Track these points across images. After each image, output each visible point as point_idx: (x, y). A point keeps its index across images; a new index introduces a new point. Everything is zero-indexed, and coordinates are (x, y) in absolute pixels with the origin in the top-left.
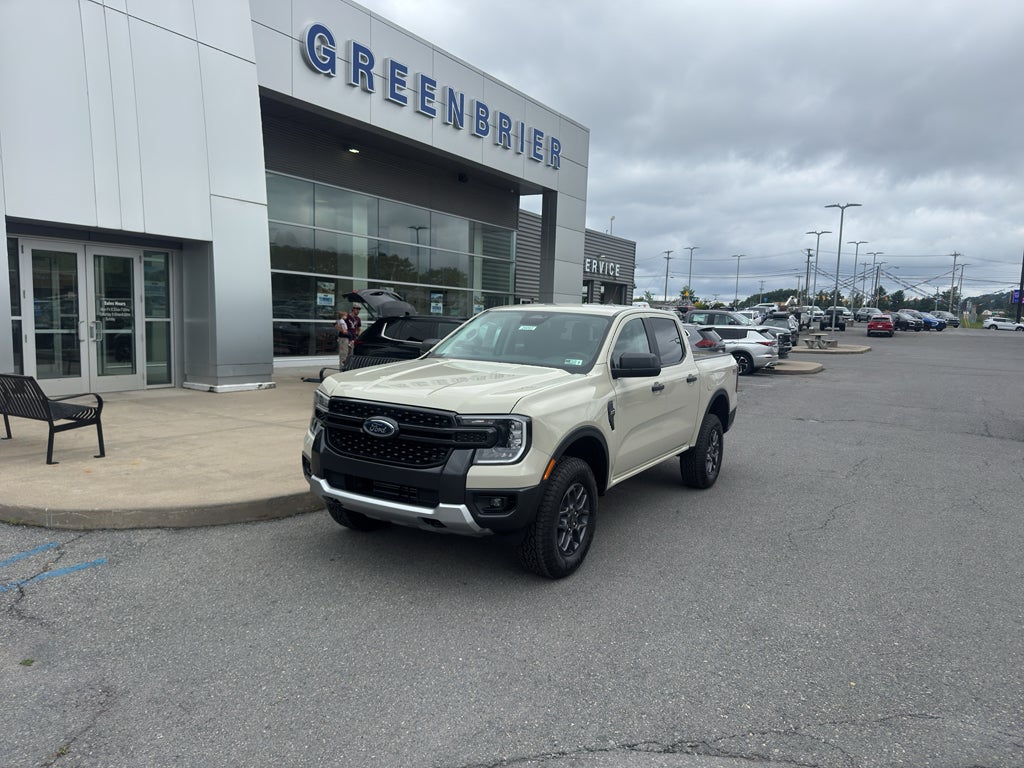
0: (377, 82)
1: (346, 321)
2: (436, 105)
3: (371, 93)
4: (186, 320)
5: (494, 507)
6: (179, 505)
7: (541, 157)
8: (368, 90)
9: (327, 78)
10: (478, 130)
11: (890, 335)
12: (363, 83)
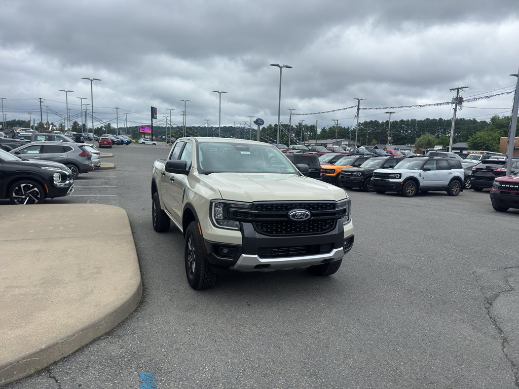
11: (111, 147)
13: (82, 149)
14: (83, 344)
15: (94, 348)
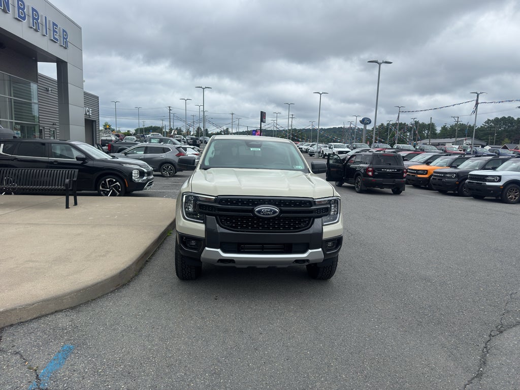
5: (330, 247)
7: (57, 40)
10: (19, 16)
13: (178, 150)
14: (43, 313)
15: (49, 318)
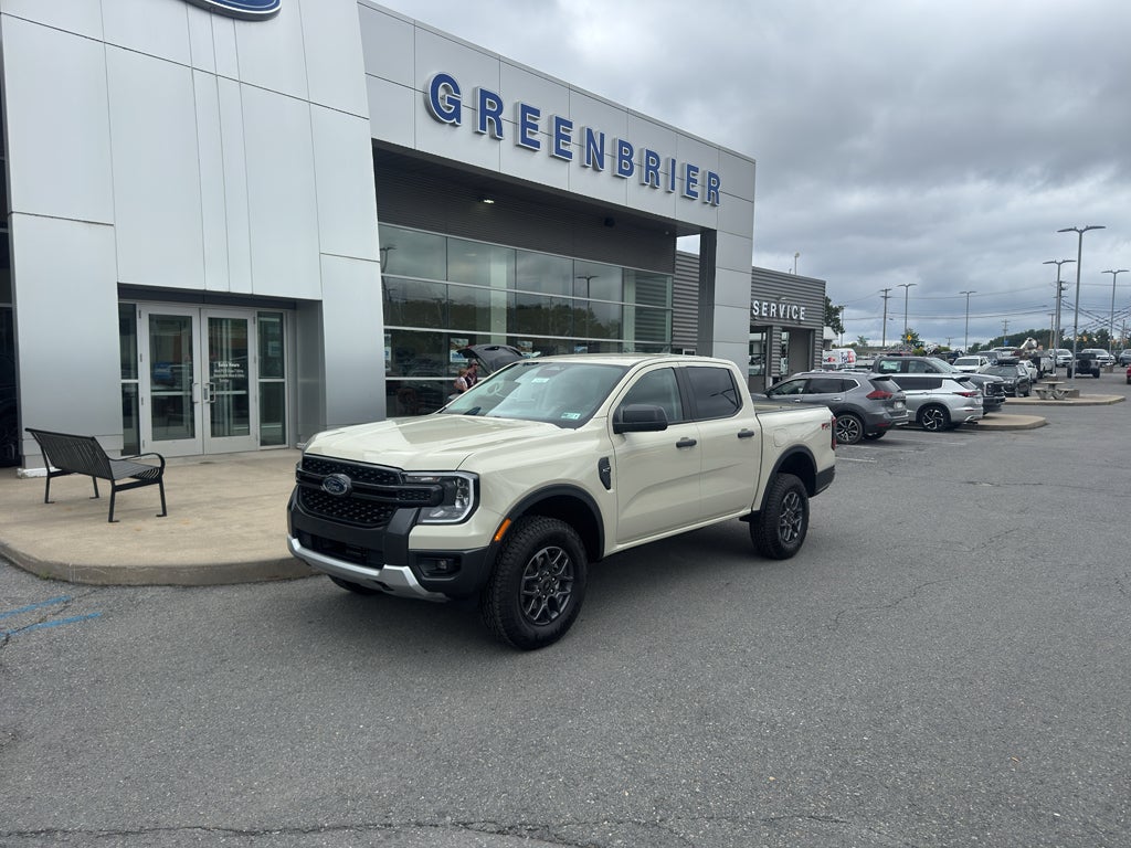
0: (507, 128)
1: (466, 379)
2: (573, 148)
3: (500, 140)
4: (299, 380)
5: (440, 569)
6: (190, 563)
7: (696, 194)
8: (497, 136)
9: (452, 128)
10: (621, 171)
12: (492, 129)
13: (875, 385)
